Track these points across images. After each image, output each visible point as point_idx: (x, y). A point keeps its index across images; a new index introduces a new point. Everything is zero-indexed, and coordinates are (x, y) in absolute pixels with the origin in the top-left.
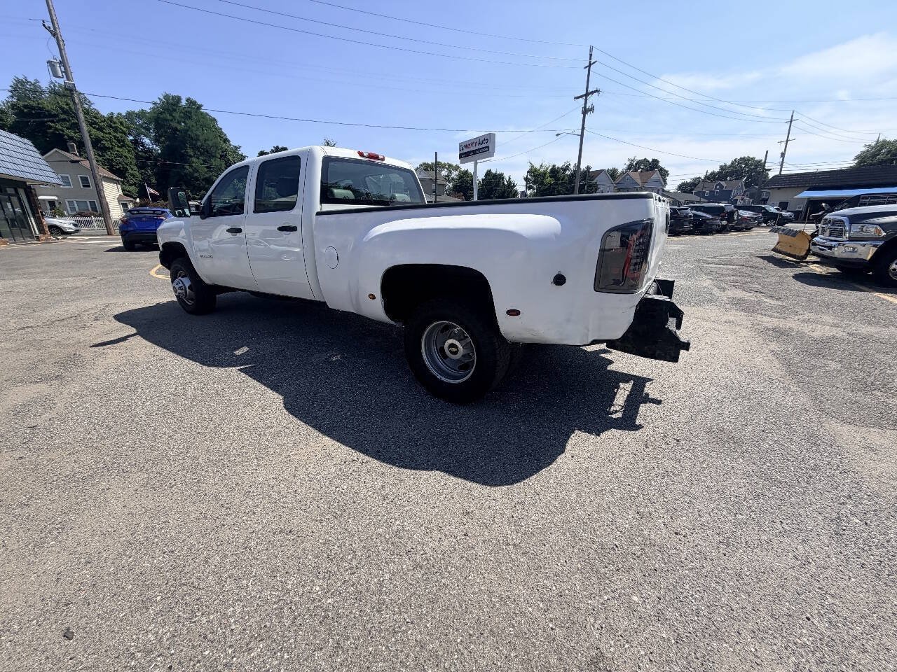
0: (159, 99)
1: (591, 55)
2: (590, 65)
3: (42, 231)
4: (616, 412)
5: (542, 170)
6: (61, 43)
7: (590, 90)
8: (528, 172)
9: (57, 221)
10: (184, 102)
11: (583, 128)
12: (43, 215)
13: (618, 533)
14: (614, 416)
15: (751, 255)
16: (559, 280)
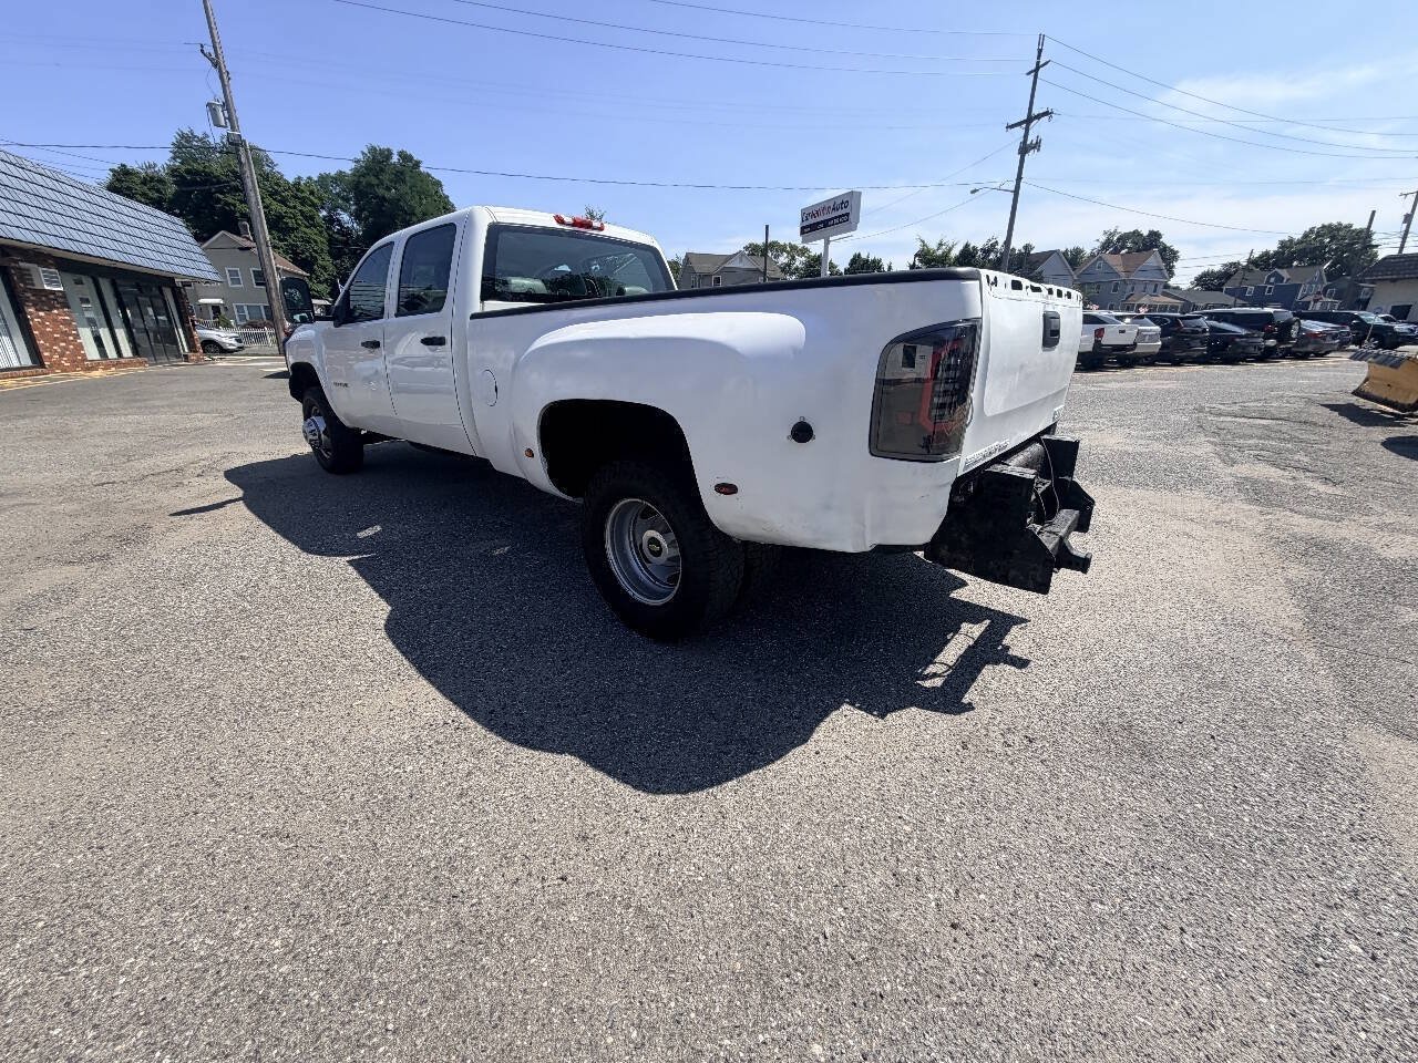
0: (363, 153)
1: (1040, 51)
2: (1038, 67)
3: (192, 348)
4: (935, 675)
5: (940, 252)
6: (225, 76)
7: (1035, 111)
8: (916, 255)
9: (213, 334)
10: (395, 159)
11: (1019, 178)
12: (194, 325)
13: (840, 910)
14: (928, 684)
15: (1310, 401)
16: (802, 433)
